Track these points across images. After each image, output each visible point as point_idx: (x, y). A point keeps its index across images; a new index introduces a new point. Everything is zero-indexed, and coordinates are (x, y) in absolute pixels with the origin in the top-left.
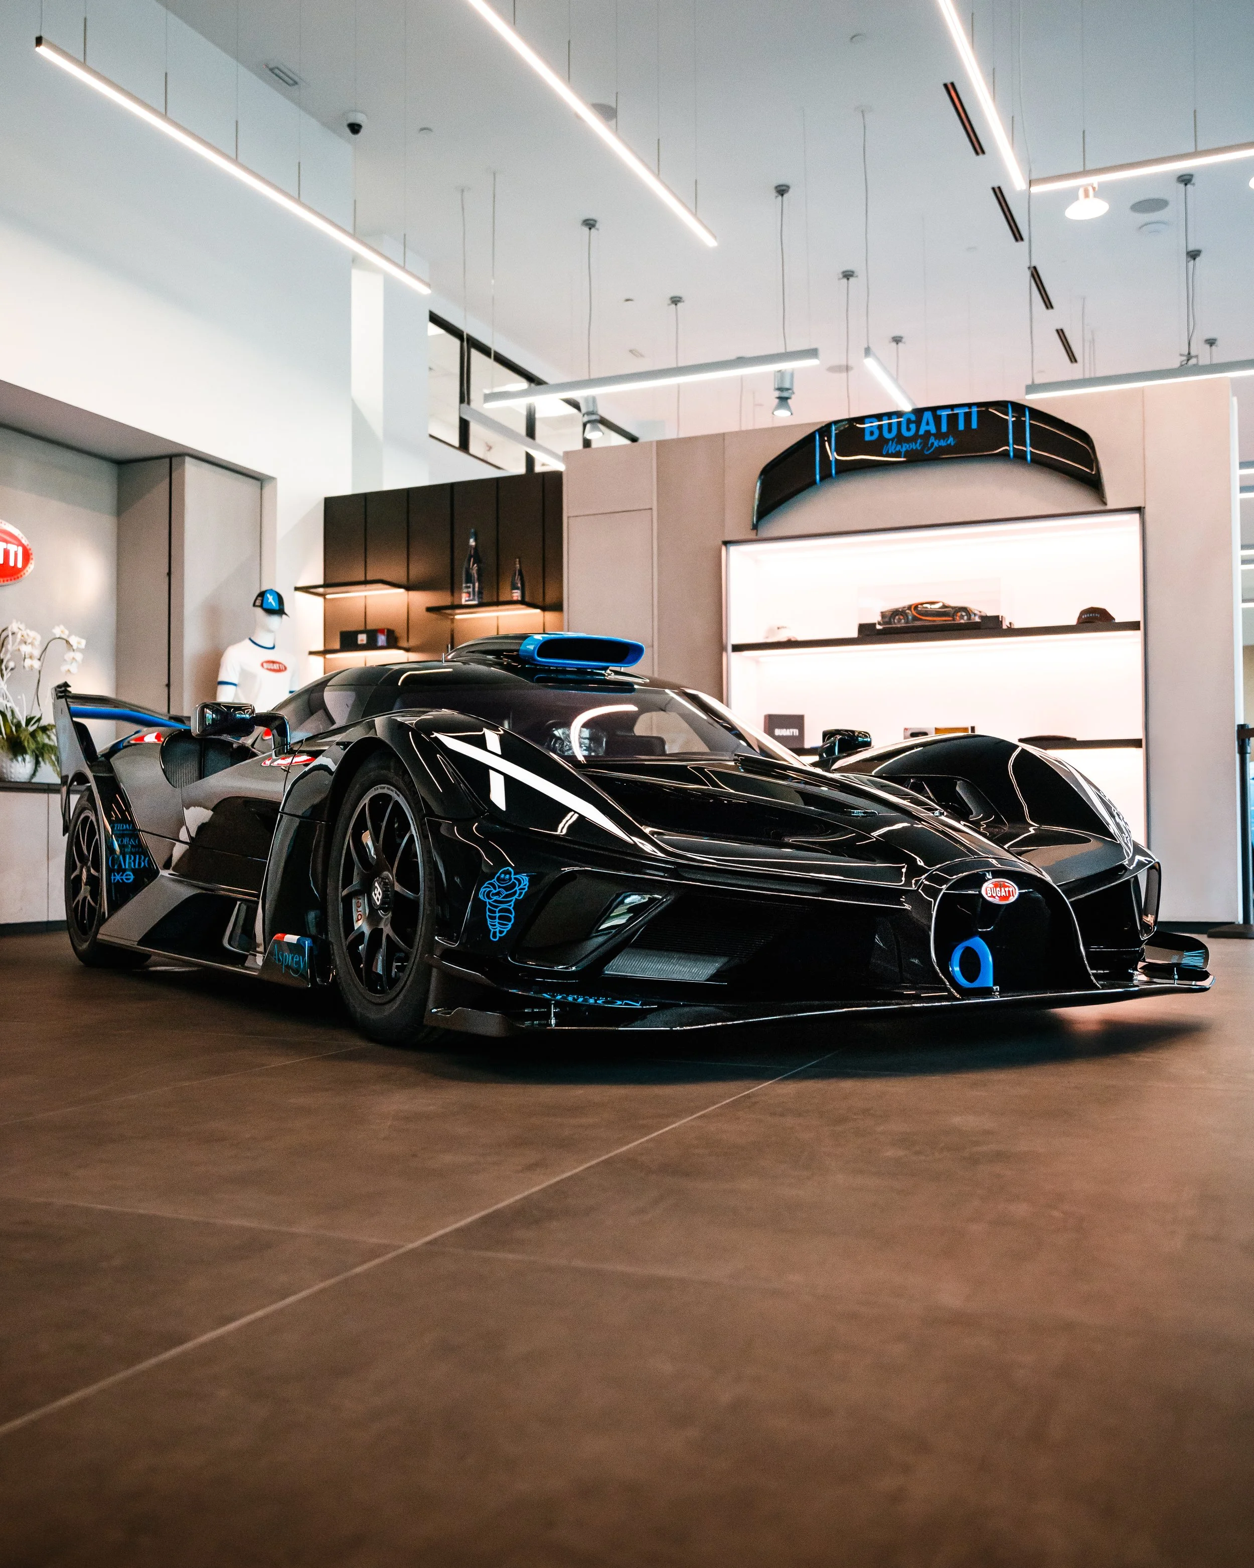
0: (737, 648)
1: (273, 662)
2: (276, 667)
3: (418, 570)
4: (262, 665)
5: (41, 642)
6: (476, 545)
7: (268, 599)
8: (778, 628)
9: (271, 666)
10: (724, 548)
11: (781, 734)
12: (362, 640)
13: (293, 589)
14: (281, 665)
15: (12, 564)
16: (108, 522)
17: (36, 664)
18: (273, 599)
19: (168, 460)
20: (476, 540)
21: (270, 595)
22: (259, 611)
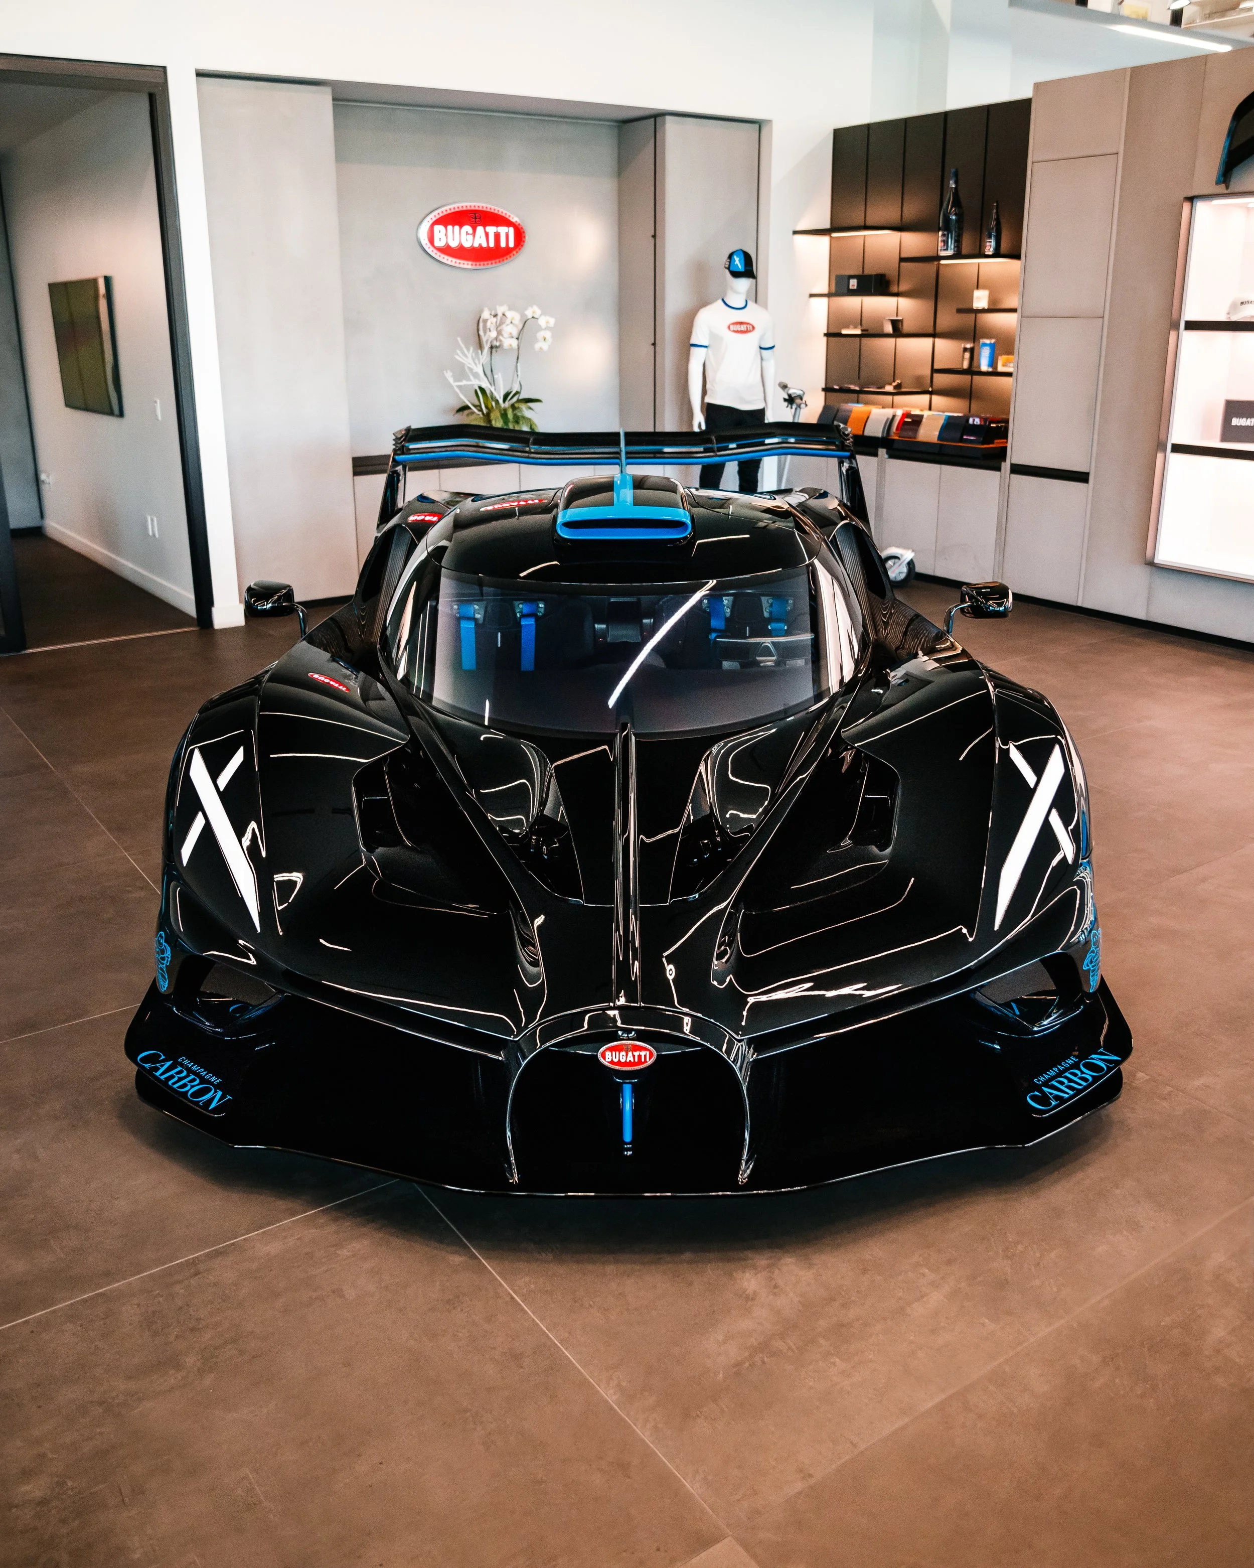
0: (1192, 326)
1: (741, 323)
2: (743, 328)
3: (913, 209)
4: (729, 327)
5: (521, 320)
6: (956, 188)
7: (735, 261)
8: (1242, 303)
9: (738, 328)
10: (1186, 206)
11: (1239, 425)
12: (853, 285)
13: (791, 233)
14: (748, 326)
15: (503, 244)
16: (607, 185)
17: (515, 343)
18: (739, 261)
19: (653, 120)
20: (956, 182)
21: (737, 257)
22: (727, 272)
